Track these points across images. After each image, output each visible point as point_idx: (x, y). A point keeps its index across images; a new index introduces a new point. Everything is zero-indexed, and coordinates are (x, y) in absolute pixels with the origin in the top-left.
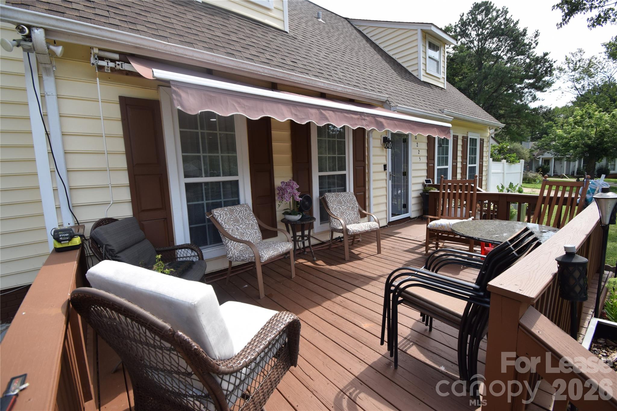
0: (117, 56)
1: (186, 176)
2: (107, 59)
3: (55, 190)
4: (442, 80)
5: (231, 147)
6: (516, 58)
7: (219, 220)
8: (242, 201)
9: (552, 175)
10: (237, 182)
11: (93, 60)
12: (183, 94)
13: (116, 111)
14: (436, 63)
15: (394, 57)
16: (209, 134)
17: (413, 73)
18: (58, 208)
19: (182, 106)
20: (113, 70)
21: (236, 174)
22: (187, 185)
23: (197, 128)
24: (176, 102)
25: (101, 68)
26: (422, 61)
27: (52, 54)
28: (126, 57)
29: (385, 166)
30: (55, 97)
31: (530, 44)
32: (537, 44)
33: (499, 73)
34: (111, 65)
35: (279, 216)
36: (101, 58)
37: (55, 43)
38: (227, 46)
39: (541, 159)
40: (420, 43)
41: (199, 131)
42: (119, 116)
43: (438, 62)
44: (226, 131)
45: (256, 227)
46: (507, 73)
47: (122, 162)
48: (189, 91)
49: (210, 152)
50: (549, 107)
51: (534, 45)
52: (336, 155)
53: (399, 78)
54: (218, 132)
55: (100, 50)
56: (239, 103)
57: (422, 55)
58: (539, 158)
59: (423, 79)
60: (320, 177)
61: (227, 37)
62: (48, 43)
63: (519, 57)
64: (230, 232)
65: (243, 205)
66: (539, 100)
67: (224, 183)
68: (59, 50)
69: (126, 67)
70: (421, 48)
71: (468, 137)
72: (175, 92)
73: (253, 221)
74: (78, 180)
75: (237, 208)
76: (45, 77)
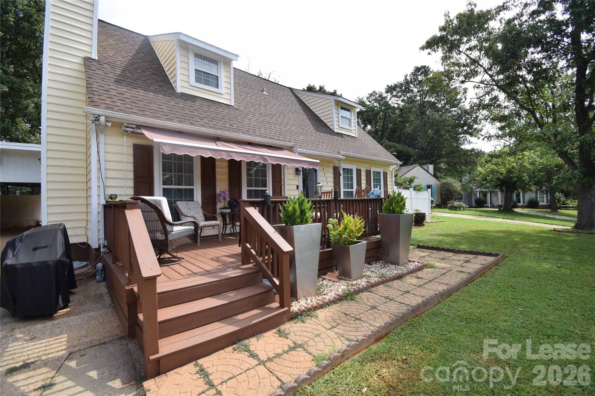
0: (135, 126)
1: (164, 184)
2: (129, 127)
3: (99, 187)
4: (354, 132)
5: (191, 171)
6: (451, 109)
7: (180, 207)
8: (195, 199)
9: (489, 206)
10: (193, 189)
11: (123, 128)
12: (164, 147)
13: (131, 151)
14: (348, 120)
15: (319, 116)
16: (179, 163)
17: (330, 127)
18: (99, 195)
19: (163, 151)
20: (132, 132)
21: (193, 185)
22: (164, 189)
23: (172, 160)
24: (161, 150)
25: (127, 131)
26: (335, 119)
27: (106, 125)
28: (139, 127)
29: (298, 187)
30: (104, 144)
31: (461, 99)
32: (466, 99)
33: (435, 122)
34: (132, 130)
35: (218, 211)
36: (127, 127)
37: (108, 121)
38: (191, 119)
39: (478, 192)
40: (334, 107)
41: (173, 161)
42: (132, 153)
43: (350, 120)
44: (189, 161)
45: (202, 214)
46: (440, 122)
47: (131, 175)
48: (166, 146)
49: (178, 172)
50: (480, 149)
51: (464, 100)
52: (260, 178)
53: (314, 131)
54: (183, 162)
55: (127, 124)
56: (187, 150)
57: (335, 115)
58: (477, 192)
59: (336, 131)
60: (248, 191)
61: (192, 114)
62: (106, 121)
63: (454, 109)
64: (185, 214)
65: (195, 202)
66: (473, 143)
67: (185, 189)
68: (109, 124)
69: (139, 131)
70: (335, 111)
71: (370, 170)
72: (161, 146)
73: (201, 211)
74: (109, 183)
75: (191, 203)
76: (100, 135)
